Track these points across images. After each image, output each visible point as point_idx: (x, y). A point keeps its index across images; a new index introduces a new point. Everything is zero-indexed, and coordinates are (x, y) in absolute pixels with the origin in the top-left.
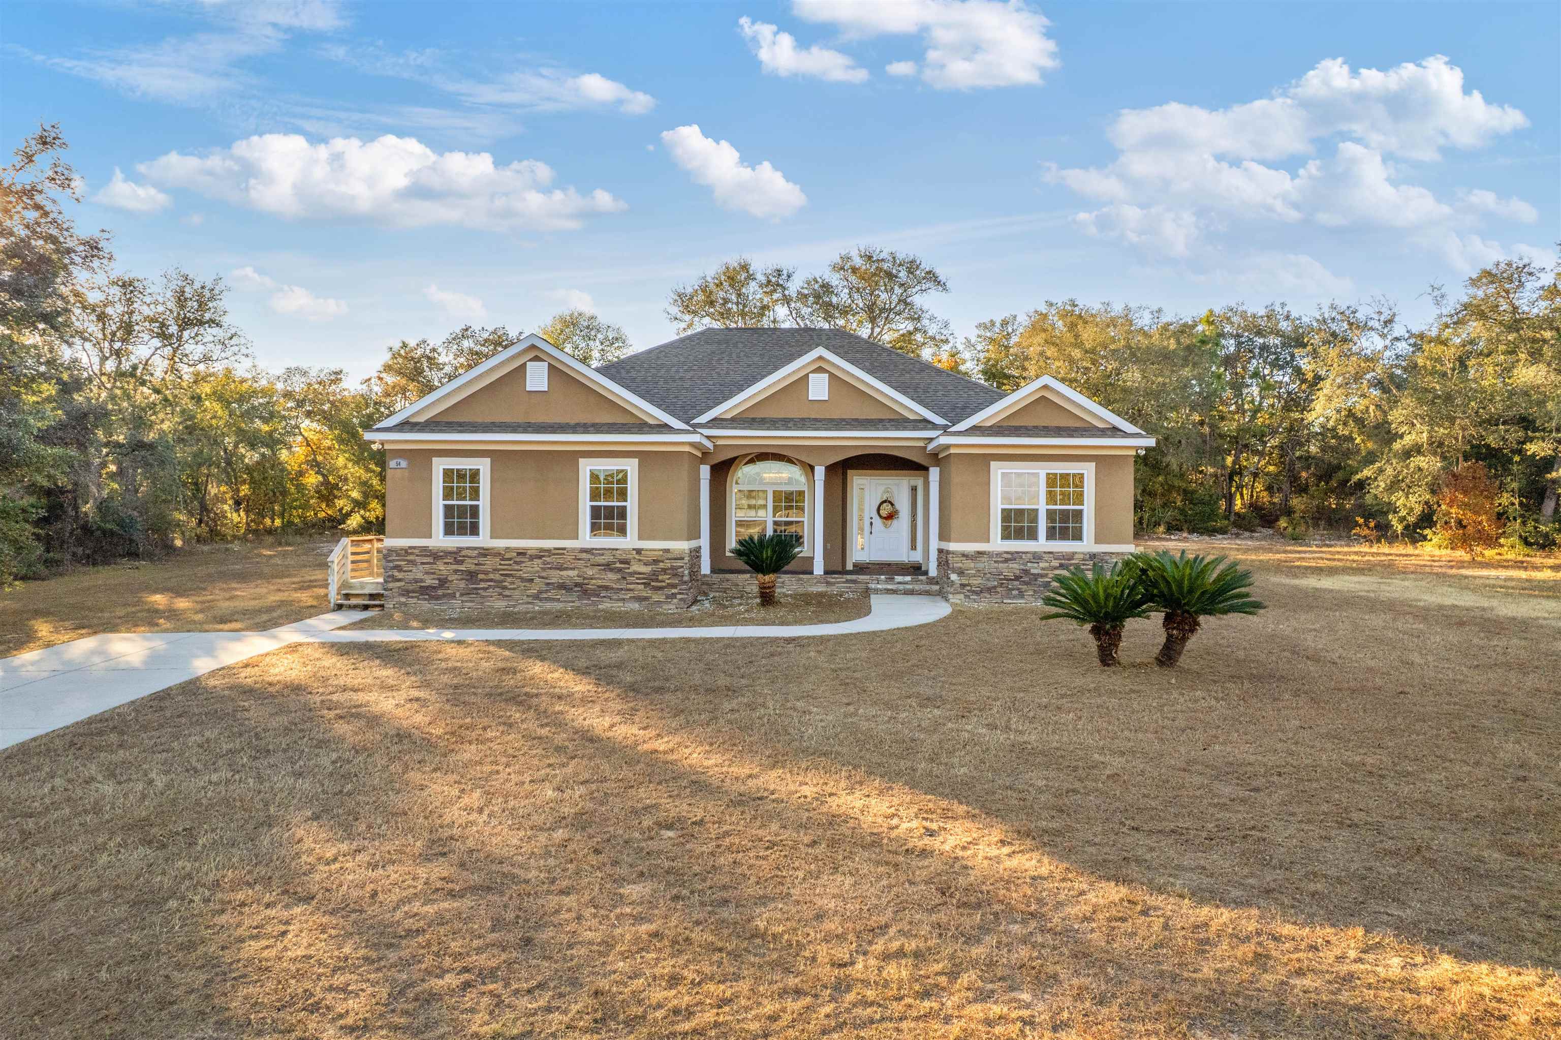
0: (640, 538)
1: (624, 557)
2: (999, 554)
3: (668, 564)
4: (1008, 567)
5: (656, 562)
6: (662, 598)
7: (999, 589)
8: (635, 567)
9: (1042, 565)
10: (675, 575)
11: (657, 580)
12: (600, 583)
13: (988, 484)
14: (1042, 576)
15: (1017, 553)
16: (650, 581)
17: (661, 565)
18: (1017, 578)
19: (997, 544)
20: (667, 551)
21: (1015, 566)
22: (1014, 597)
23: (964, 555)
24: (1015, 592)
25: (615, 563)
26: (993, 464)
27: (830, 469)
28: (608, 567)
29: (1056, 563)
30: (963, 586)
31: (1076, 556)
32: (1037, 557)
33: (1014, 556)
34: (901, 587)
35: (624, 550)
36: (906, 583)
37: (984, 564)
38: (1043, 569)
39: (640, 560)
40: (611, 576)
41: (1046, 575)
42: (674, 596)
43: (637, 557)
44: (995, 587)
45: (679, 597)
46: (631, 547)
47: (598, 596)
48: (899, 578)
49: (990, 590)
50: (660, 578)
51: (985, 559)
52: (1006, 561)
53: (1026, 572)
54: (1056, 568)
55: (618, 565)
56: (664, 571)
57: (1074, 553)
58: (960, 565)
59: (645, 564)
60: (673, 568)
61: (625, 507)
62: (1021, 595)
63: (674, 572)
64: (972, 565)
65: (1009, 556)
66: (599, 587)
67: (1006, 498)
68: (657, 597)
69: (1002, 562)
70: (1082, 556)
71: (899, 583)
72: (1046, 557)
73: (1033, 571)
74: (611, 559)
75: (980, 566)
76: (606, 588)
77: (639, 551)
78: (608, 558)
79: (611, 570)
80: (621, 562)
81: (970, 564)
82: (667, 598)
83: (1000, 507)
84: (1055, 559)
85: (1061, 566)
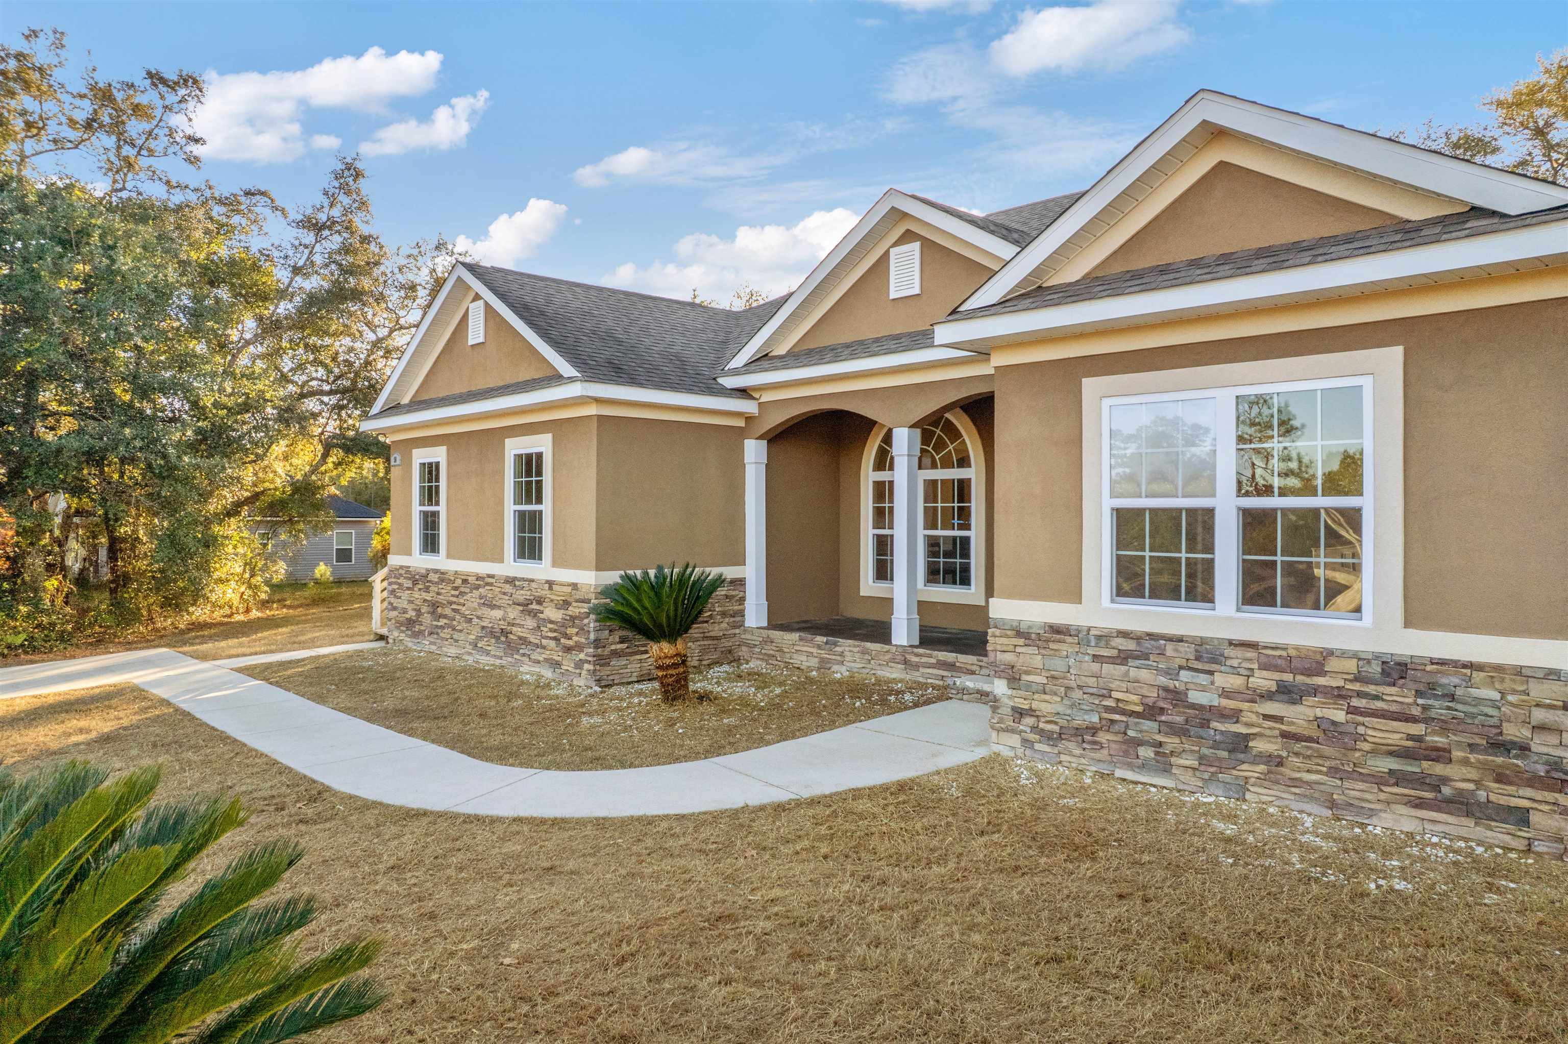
0: (554, 564)
1: (539, 592)
2: (1104, 638)
3: (577, 611)
4: (1125, 678)
7: (1104, 737)
8: (548, 611)
9: (1222, 680)
10: (583, 628)
11: (566, 636)
13: (1078, 441)
14: (1222, 715)
15: (1152, 636)
16: (560, 636)
17: (570, 611)
18: (1151, 712)
19: (1100, 607)
21: (1144, 674)
22: (1144, 767)
23: (1021, 633)
24: (1146, 752)
25: (532, 603)
26: (1090, 386)
28: (526, 608)
29: (1264, 681)
30: (1020, 714)
31: (1333, 664)
32: (1209, 655)
33: (1143, 647)
35: (538, 583)
37: (1067, 661)
38: (1225, 694)
39: (552, 600)
41: (1235, 716)
42: (581, 665)
43: (550, 595)
44: (1093, 730)
45: (584, 662)
46: (544, 577)
49: (1081, 735)
50: (569, 631)
51: (1066, 647)
52: (1123, 658)
53: (1177, 697)
54: (1268, 696)
55: (534, 606)
56: (573, 619)
58: (1009, 658)
60: (580, 616)
61: (542, 512)
62: (1163, 763)
63: (581, 624)
64: (1038, 661)
65: (1130, 645)
68: (567, 663)
69: (1112, 660)
70: (1351, 666)
72: (1236, 657)
73: (1195, 697)
74: (528, 594)
75: (1058, 665)
77: (551, 585)
80: (537, 601)
81: (1031, 657)
82: (576, 665)
83: (1110, 503)
84: (1264, 667)
85: (1287, 693)
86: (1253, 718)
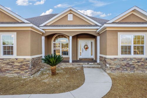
0: (17, 55)
1: (13, 61)
2: (121, 59)
3: (25, 63)
4: (123, 62)
5: (22, 62)
6: (24, 73)
7: (120, 69)
8: (16, 64)
9: (132, 61)
10: (27, 66)
11: (22, 68)
12: (5, 68)
13: (117, 39)
14: (133, 65)
16: (20, 68)
17: (23, 63)
18: (126, 65)
19: (120, 56)
20: (25, 59)
21: (125, 62)
22: (125, 71)
23: (111, 59)
24: (125, 69)
25: (10, 63)
26: (119, 33)
27: (73, 37)
28: (8, 64)
29: (136, 61)
30: (110, 68)
32: (131, 59)
33: (125, 59)
34: (91, 66)
35: (12, 59)
36: (92, 65)
37: (116, 62)
38: (133, 63)
39: (17, 62)
40: (9, 66)
41: (134, 65)
42: (27, 72)
43: (16, 61)
45: (28, 72)
46: (14, 58)
47: (5, 72)
48: (90, 63)
49: (118, 69)
50: (23, 67)
51: (116, 60)
52: (123, 60)
53: (128, 64)
54: (136, 62)
55: (11, 63)
56: (24, 65)
57: (142, 58)
58: (109, 62)
59: (19, 63)
60: (26, 64)
61: (13, 46)
62: (127, 70)
63: (27, 65)
66: (5, 70)
67: (122, 42)
68: (22, 72)
69: (121, 61)
70: (144, 59)
71: (90, 65)
72: (134, 59)
73: (130, 63)
74: (9, 61)
76: (8, 70)
77: (17, 59)
78: (8, 61)
79: (9, 65)
80: (12, 62)
81: (112, 62)
82: (25, 72)
83: (121, 45)
84: (136, 60)
85: (138, 62)
86: (135, 65)
